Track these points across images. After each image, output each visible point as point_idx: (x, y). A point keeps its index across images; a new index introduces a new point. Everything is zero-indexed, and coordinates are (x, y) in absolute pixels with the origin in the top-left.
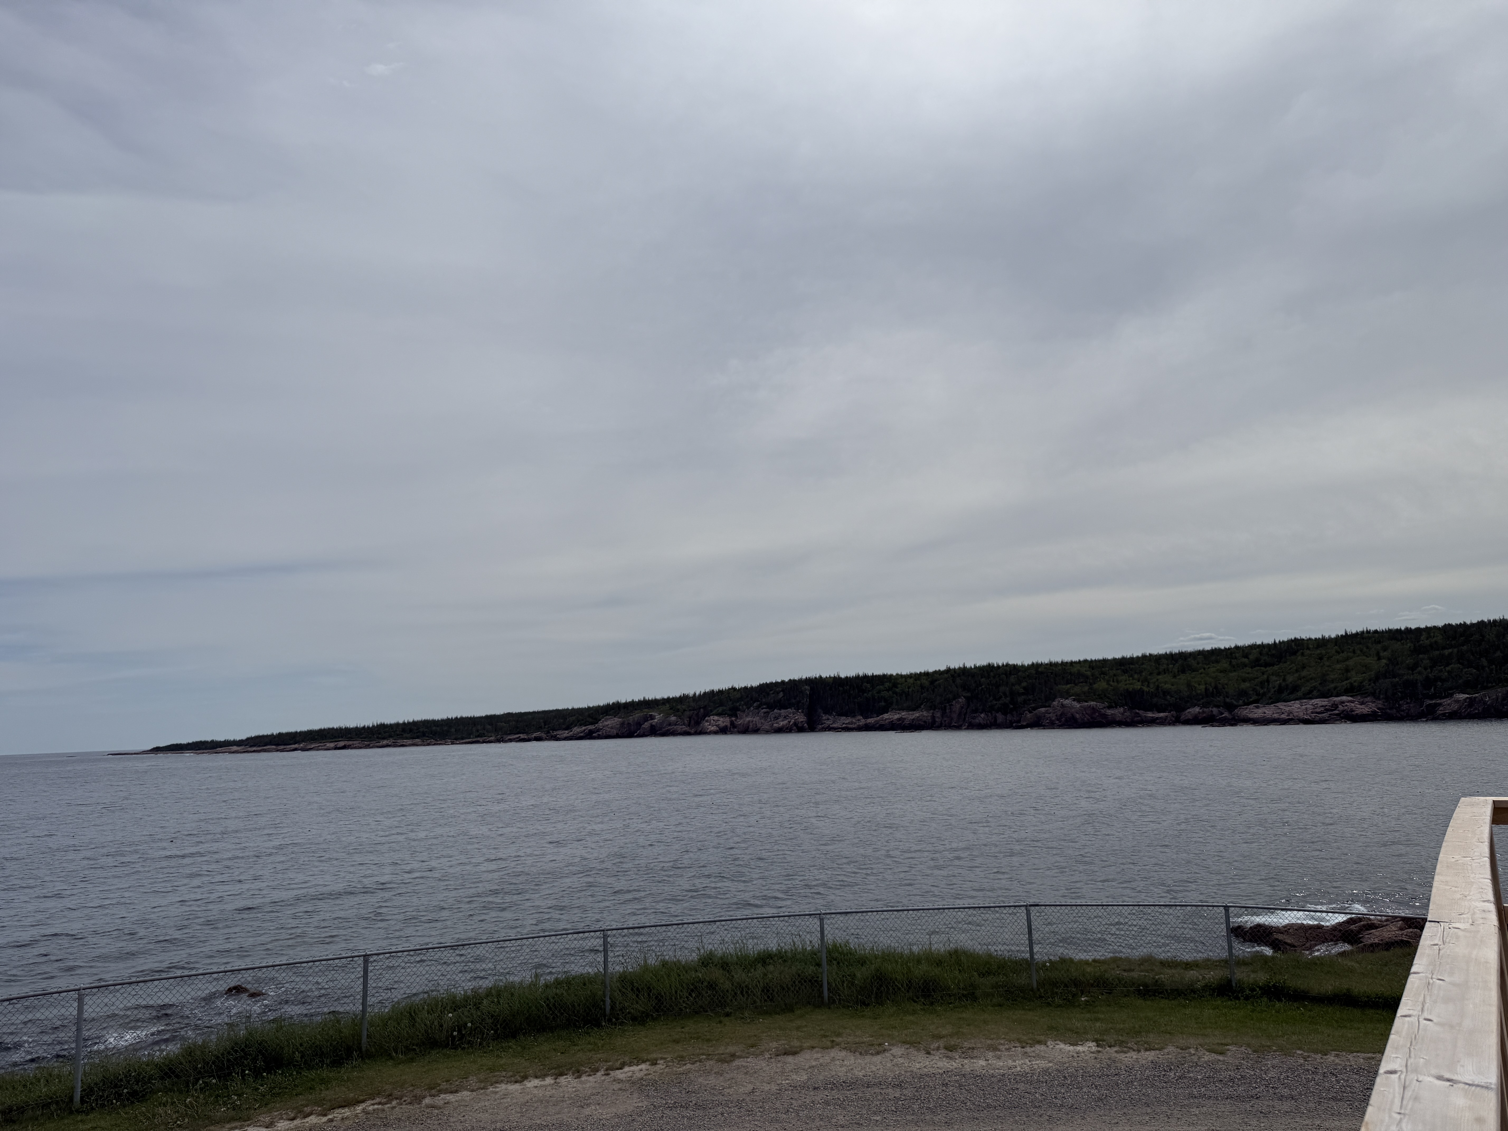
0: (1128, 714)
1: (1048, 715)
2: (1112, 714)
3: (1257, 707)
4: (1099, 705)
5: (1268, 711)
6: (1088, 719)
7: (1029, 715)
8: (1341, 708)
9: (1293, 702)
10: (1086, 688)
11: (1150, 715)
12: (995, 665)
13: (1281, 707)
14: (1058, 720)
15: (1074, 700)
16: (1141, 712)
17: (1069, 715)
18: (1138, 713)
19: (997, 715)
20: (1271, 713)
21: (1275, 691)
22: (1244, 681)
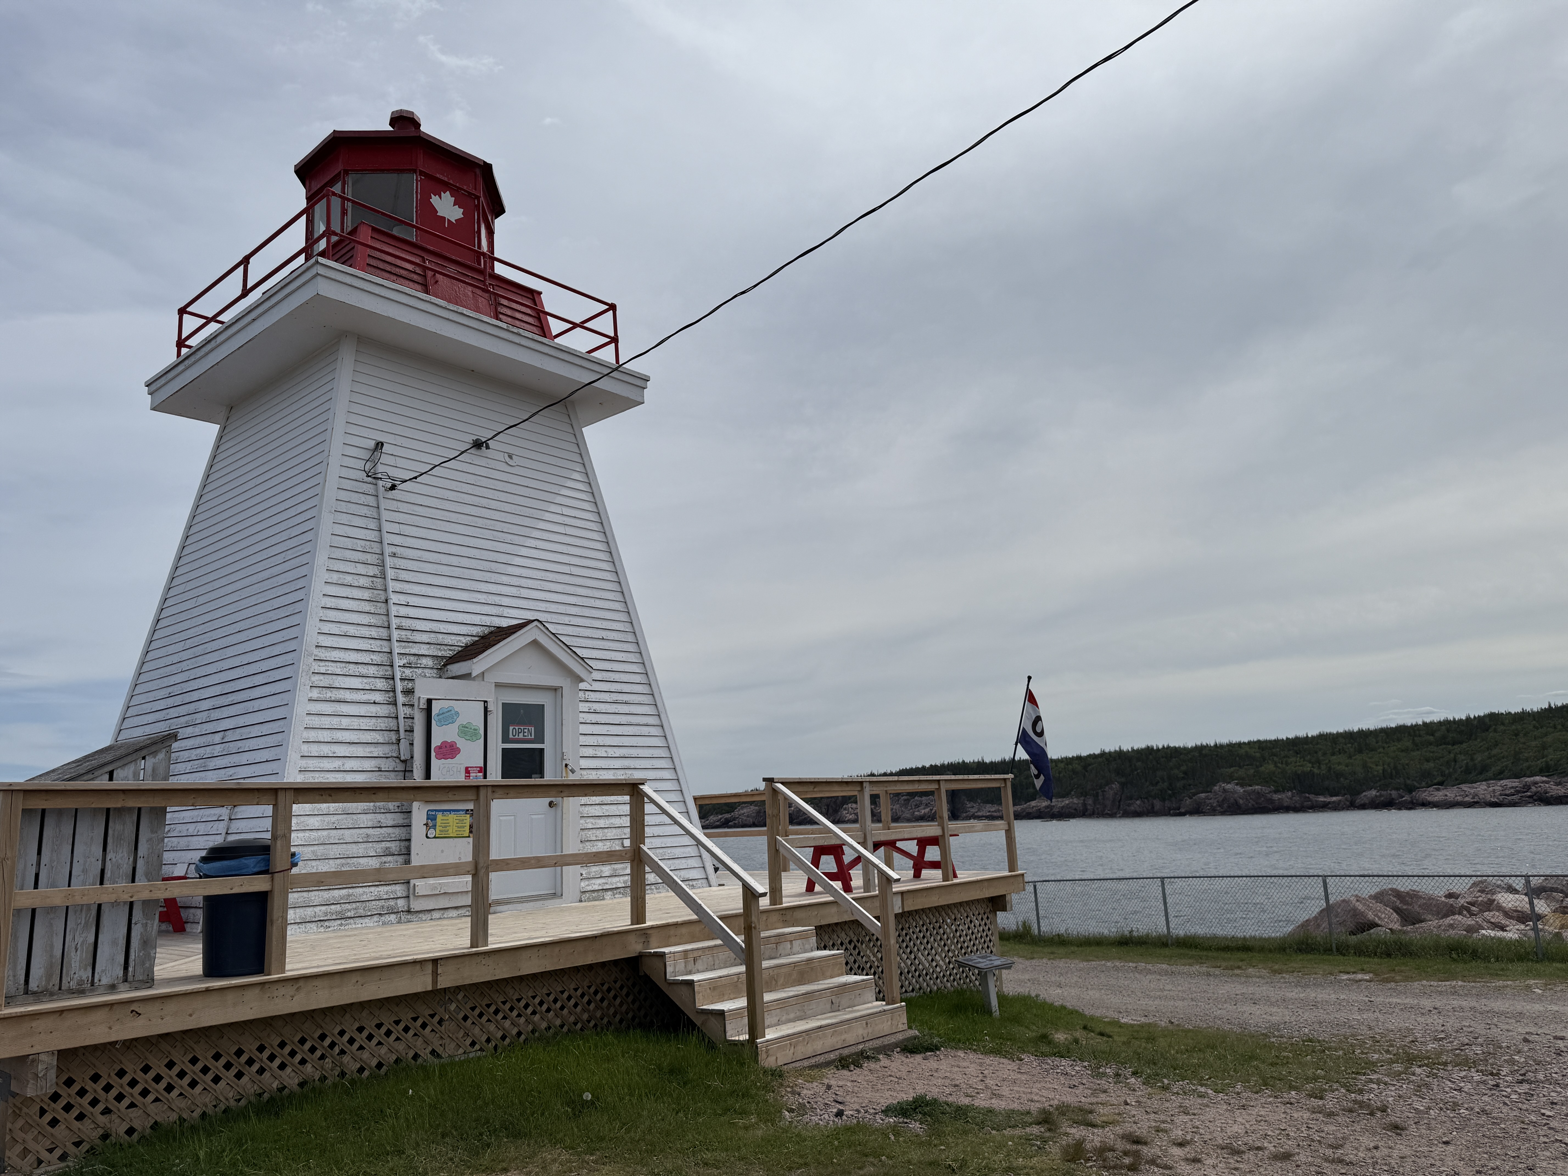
0: (1297, 798)
1: (1208, 801)
2: (1279, 799)
3: (1438, 790)
4: (1265, 789)
5: (1450, 793)
6: (1253, 805)
7: (1188, 801)
8: (1534, 789)
9: (1479, 783)
10: (1252, 771)
11: (1321, 799)
12: (1155, 748)
13: (1465, 789)
14: (1220, 806)
15: (1237, 784)
16: (1312, 796)
17: (1232, 800)
18: (1309, 798)
19: (1155, 801)
20: (1453, 795)
21: (1461, 772)
22: (1428, 761)
